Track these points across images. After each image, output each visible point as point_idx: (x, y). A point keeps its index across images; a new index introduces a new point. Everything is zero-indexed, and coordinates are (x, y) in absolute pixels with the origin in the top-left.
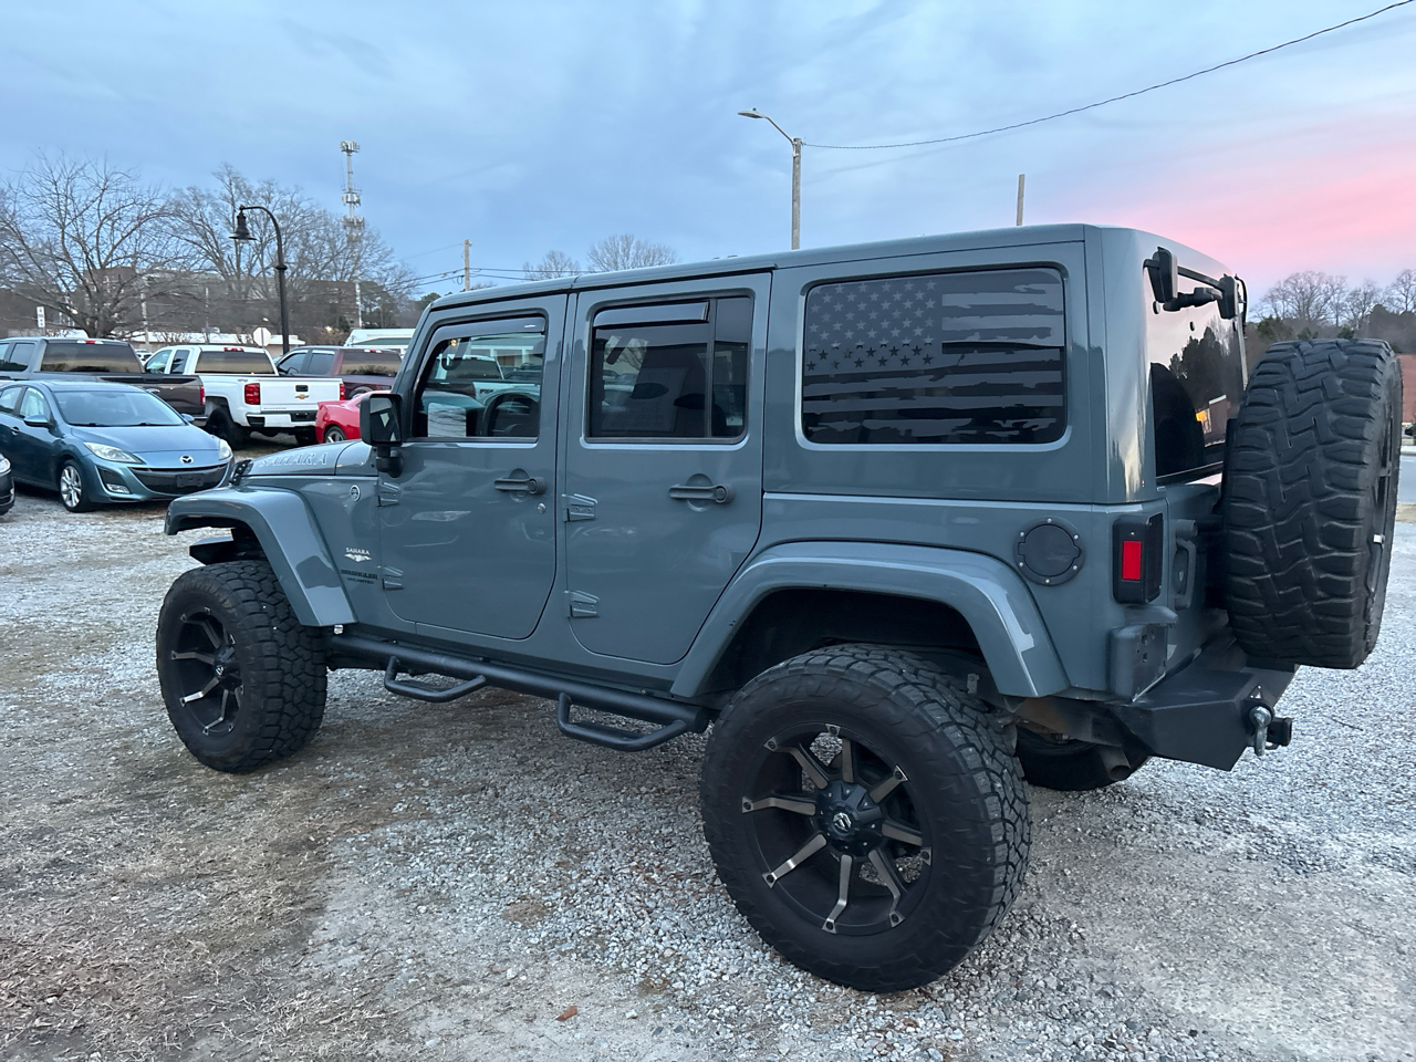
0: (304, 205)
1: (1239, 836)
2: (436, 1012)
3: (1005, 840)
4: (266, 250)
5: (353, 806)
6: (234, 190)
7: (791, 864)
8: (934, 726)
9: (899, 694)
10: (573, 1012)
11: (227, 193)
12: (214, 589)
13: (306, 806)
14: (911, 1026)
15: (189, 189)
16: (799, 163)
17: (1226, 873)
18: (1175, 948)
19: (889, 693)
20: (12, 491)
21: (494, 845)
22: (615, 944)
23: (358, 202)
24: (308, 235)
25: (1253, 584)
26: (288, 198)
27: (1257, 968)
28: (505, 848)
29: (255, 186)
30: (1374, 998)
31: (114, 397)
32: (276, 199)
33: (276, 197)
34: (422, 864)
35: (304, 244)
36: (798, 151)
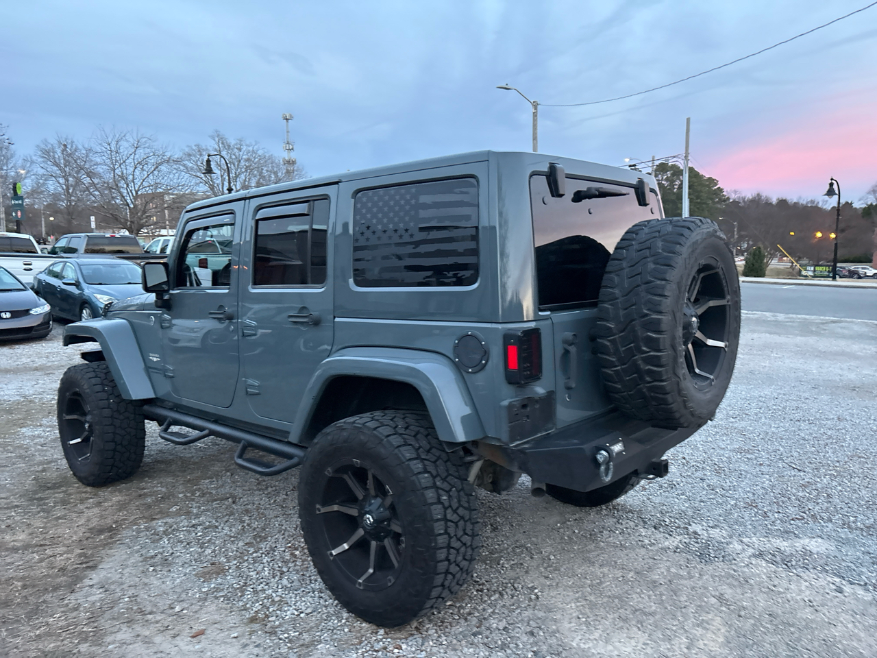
0: (260, 152)
1: (677, 537)
2: (124, 629)
3: (446, 533)
4: (238, 179)
5: (149, 507)
6: (221, 145)
7: (346, 546)
8: (404, 460)
9: (388, 441)
10: (202, 633)
11: (217, 147)
12: (79, 377)
13: (122, 507)
14: (397, 648)
15: (195, 146)
16: (536, 116)
17: (652, 560)
18: (592, 606)
19: (382, 440)
20: (51, 322)
21: (216, 532)
22: (249, 593)
23: (292, 149)
24: (262, 169)
25: (612, 373)
26: (251, 149)
27: (638, 622)
28: (222, 534)
29: (232, 142)
30: (705, 645)
31: (115, 267)
32: (244, 149)
33: (244, 148)
34: (167, 542)
35: (260, 175)
36: (536, 109)
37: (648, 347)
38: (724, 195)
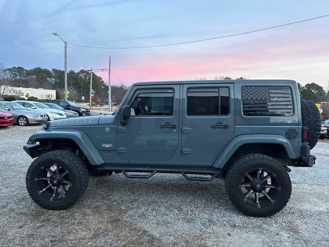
16: (66, 48)
38: (104, 84)
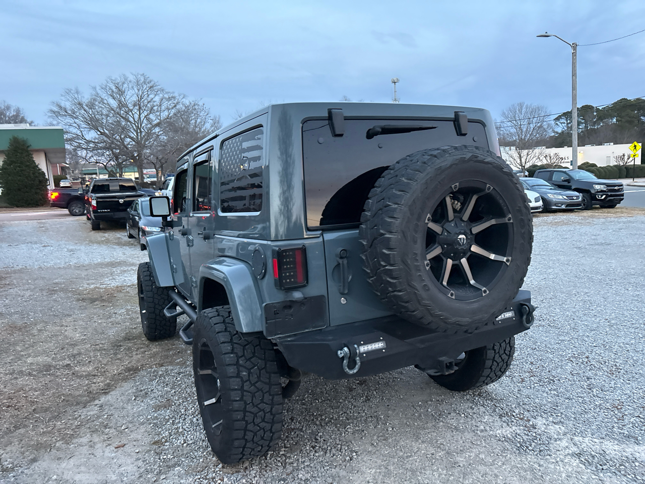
2: (88, 436)
3: (242, 399)
7: (213, 400)
8: (219, 343)
10: (123, 446)
16: (575, 55)
36: (575, 49)
37: (385, 262)
